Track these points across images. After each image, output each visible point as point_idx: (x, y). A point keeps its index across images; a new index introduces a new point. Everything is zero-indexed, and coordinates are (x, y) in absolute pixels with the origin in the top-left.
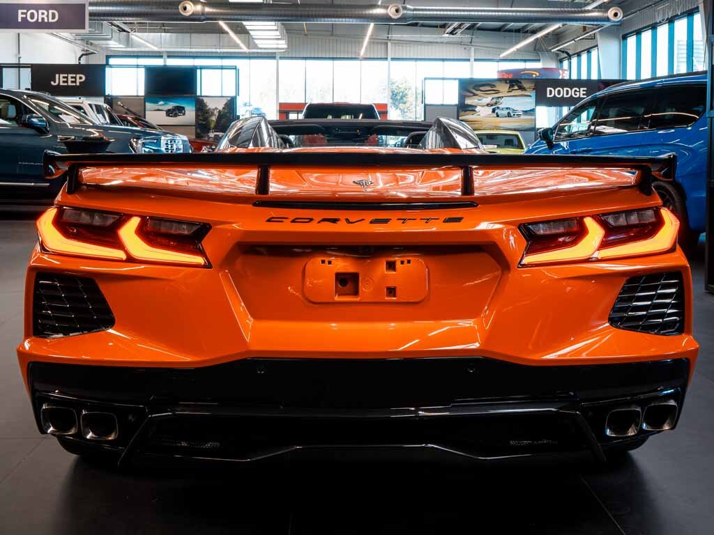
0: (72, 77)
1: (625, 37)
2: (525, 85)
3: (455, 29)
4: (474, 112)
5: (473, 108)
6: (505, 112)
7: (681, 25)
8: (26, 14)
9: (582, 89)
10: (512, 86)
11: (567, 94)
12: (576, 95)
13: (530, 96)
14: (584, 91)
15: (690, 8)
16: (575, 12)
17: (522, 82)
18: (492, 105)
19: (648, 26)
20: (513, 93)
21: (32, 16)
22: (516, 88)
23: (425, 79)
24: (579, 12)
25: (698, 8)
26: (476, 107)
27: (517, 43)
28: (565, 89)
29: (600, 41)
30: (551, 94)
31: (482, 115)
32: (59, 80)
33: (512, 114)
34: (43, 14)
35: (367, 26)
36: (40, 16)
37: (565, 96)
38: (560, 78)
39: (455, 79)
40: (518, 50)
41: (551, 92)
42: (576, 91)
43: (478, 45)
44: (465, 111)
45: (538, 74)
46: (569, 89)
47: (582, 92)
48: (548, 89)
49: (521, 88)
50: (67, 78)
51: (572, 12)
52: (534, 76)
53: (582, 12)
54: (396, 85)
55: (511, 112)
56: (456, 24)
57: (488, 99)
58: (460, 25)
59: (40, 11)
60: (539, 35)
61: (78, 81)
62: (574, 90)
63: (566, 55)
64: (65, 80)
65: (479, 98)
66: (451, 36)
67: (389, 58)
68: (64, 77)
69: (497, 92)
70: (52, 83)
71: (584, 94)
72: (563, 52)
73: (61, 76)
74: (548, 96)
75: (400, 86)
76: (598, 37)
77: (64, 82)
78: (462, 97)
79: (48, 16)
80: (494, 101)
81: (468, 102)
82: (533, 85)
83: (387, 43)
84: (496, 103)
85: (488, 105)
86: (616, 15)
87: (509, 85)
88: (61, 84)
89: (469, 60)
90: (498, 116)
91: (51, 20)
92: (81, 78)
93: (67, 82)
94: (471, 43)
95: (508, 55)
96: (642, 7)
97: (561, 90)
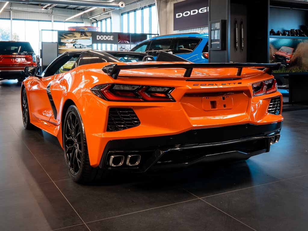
1: (122, 14)
2: (88, 34)
3: (48, 7)
4: (65, 46)
5: (65, 44)
6: (79, 46)
7: (146, 10)
9: (111, 36)
10: (81, 34)
11: (105, 38)
12: (109, 39)
13: (90, 39)
14: (112, 37)
15: (150, 4)
16: (104, 3)
17: (86, 33)
18: (73, 43)
19: (133, 10)
20: (82, 38)
22: (83, 35)
23: (42, 30)
24: (106, 3)
25: (155, 4)
26: (66, 43)
27: (74, 14)
28: (104, 36)
29: (112, 15)
30: (98, 38)
31: (69, 48)
33: (82, 47)
35: (5, 3)
37: (104, 39)
38: (96, 31)
39: (56, 31)
40: (75, 18)
41: (99, 38)
42: (109, 37)
43: (55, 14)
44: (61, 45)
45: (87, 29)
46: (106, 36)
47: (111, 38)
48: (97, 36)
49: (86, 35)
51: (103, 3)
52: (85, 30)
53: (107, 3)
54: (4, 31)
55: (81, 46)
56: (49, 4)
57: (71, 40)
58: (51, 5)
60: (86, 12)
62: (108, 36)
63: (96, 21)
65: (68, 40)
66: (46, 10)
67: (11, 19)
69: (75, 37)
71: (112, 39)
72: (94, 19)
74: (97, 39)
75: (6, 32)
76: (111, 13)
78: (59, 39)
80: (74, 41)
81: (62, 41)
82: (91, 34)
83: (10, 11)
84: (75, 42)
85: (71, 43)
86: (122, 5)
87: (80, 34)
89: (51, 21)
90: (76, 48)
94: (52, 13)
95: (70, 20)
96: (131, 2)
97: (103, 37)
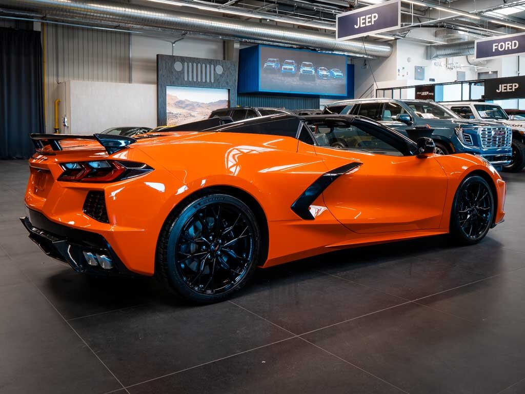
0: (510, 86)
8: (497, 46)
21: (502, 47)
32: (502, 88)
34: (508, 44)
36: (507, 46)
50: (506, 86)
59: (507, 43)
61: (514, 88)
64: (505, 88)
68: (505, 86)
70: (497, 91)
73: (503, 85)
77: (505, 89)
79: (511, 45)
88: (503, 91)
91: (513, 48)
92: (515, 86)
93: (506, 89)
